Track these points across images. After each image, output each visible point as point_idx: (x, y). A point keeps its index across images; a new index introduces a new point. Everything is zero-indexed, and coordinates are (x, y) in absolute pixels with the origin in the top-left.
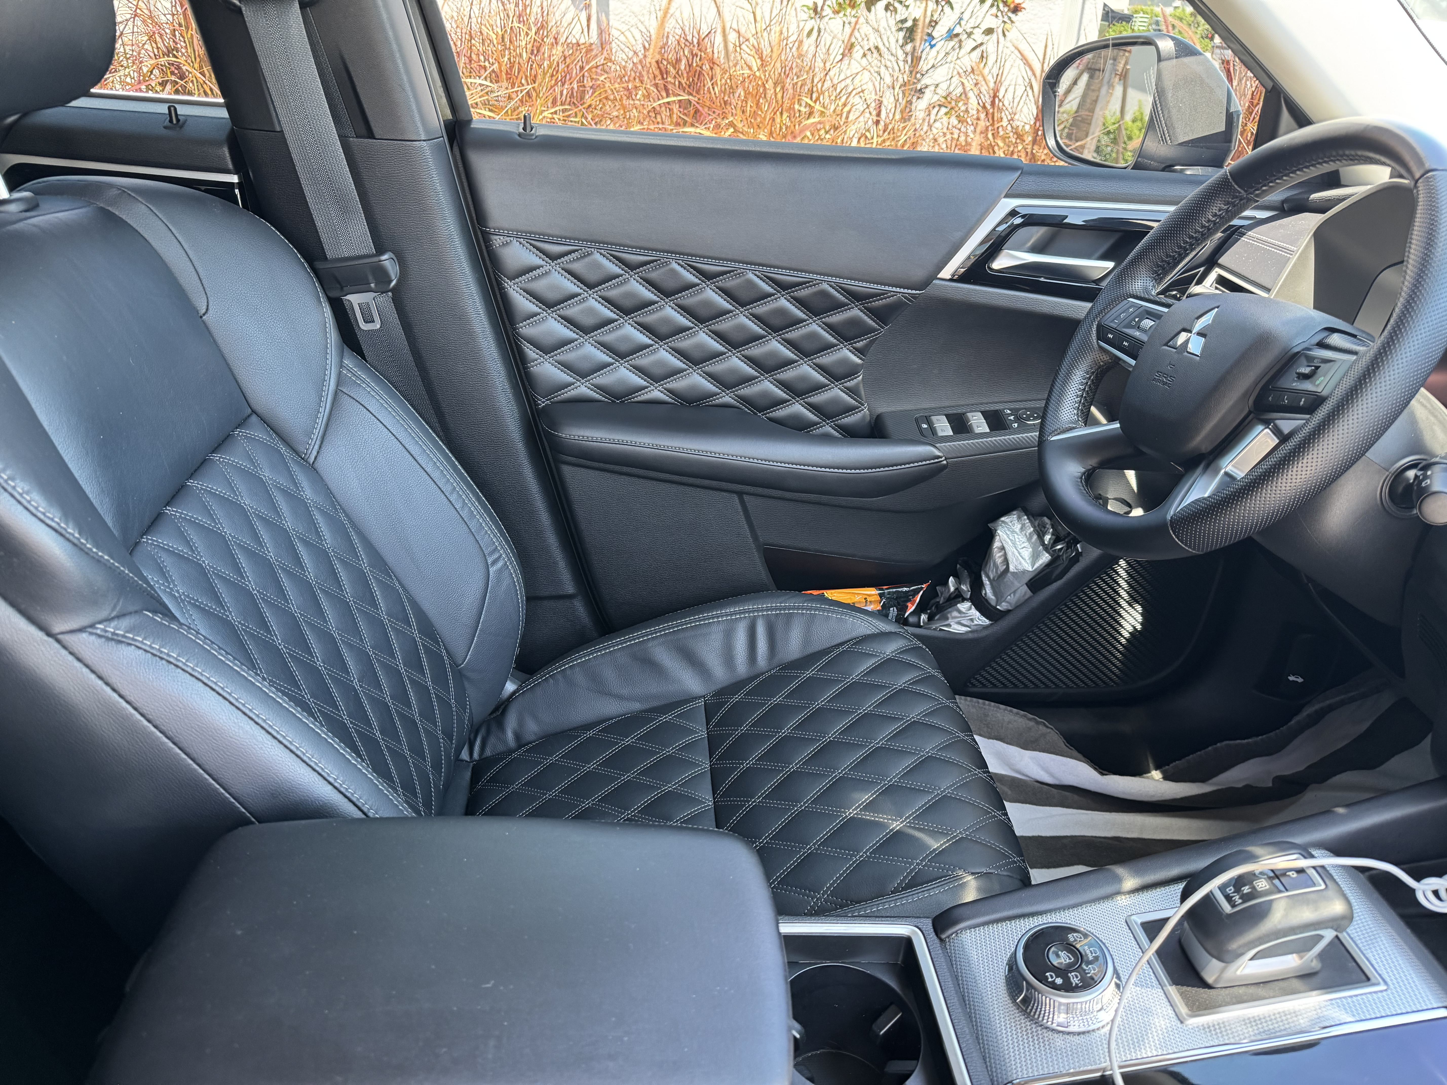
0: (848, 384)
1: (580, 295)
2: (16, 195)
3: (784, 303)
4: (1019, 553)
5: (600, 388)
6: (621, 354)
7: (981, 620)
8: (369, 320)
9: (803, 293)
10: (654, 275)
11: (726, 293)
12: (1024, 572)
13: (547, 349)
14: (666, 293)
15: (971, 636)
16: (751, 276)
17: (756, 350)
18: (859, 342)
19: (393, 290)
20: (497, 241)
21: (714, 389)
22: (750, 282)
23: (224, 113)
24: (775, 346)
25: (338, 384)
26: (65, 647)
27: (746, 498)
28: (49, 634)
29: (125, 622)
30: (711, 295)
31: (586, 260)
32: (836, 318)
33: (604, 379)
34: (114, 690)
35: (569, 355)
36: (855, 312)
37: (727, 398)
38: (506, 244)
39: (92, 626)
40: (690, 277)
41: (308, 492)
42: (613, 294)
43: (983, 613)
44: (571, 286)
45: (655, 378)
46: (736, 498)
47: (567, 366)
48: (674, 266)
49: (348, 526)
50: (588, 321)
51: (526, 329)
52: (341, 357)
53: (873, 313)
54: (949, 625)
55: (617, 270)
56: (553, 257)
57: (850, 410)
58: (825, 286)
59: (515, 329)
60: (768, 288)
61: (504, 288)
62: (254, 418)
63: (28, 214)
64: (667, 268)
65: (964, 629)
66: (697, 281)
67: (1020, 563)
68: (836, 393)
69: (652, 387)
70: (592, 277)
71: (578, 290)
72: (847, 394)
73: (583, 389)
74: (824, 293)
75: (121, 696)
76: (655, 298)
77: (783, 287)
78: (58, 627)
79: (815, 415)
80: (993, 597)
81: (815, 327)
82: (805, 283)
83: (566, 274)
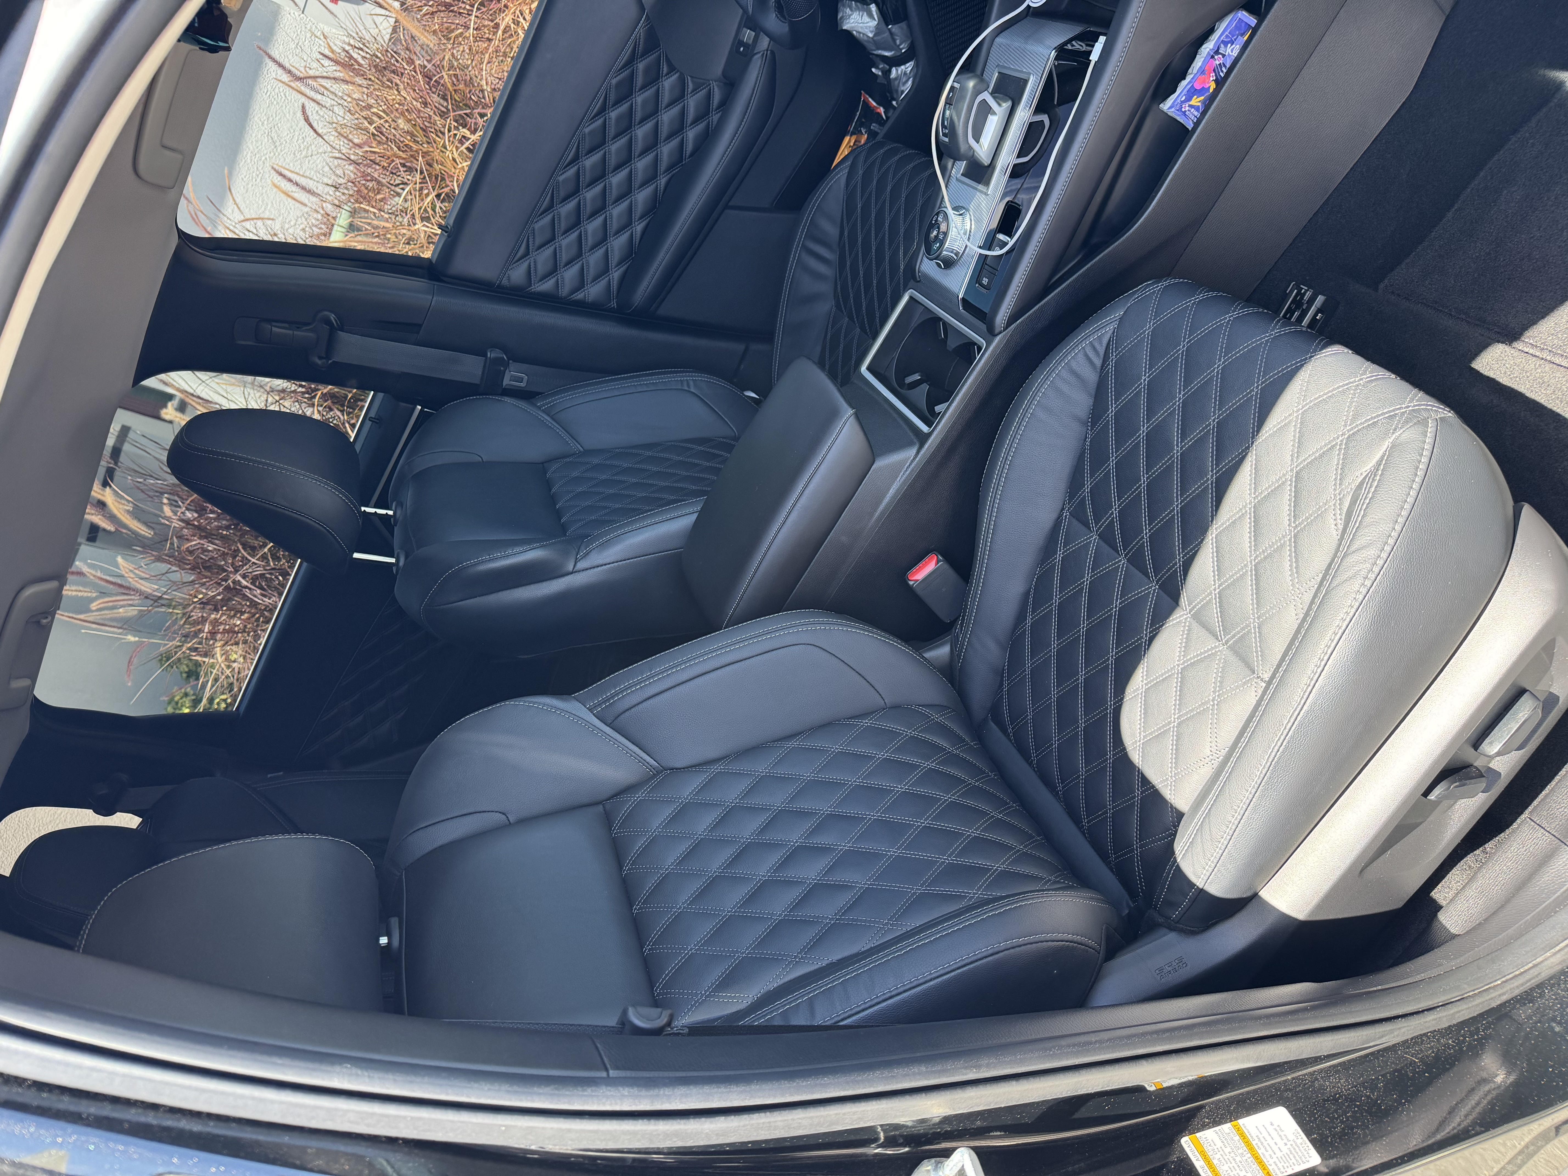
0: (690, 90)
1: (556, 248)
2: (394, 508)
3: (614, 115)
4: (864, 23)
5: (619, 263)
6: (603, 240)
7: (909, 67)
8: (521, 380)
9: (612, 97)
10: (562, 194)
11: (591, 151)
12: (877, 27)
13: (581, 284)
14: (576, 191)
15: (917, 80)
16: (587, 130)
17: (639, 146)
18: (663, 71)
19: (509, 359)
20: (505, 282)
21: (653, 186)
22: (590, 132)
23: (380, 395)
24: (641, 132)
25: (548, 415)
26: (579, 571)
27: (730, 204)
28: (572, 573)
29: (582, 547)
30: (590, 162)
31: (536, 233)
32: (639, 81)
33: (615, 258)
34: (605, 565)
35: (591, 272)
36: (641, 66)
37: (663, 181)
38: (509, 278)
39: (576, 559)
40: (571, 172)
41: (596, 460)
42: (563, 225)
43: (904, 63)
44: (548, 252)
45: (627, 224)
46: (727, 211)
47: (596, 278)
48: (561, 178)
49: (623, 450)
50: (574, 251)
51: (564, 292)
52: (534, 405)
53: (646, 52)
54: (903, 92)
55: (550, 217)
56: (527, 253)
57: (709, 96)
58: (614, 81)
59: (562, 299)
60: (599, 122)
61: (535, 292)
62: (545, 464)
63: (404, 506)
64: (561, 184)
65: (910, 83)
66: (576, 167)
67: (870, 27)
68: (692, 103)
69: (634, 229)
70: (547, 235)
71: (553, 247)
72: (696, 93)
73: (616, 275)
74: (619, 84)
75: (609, 564)
76: (577, 200)
77: (603, 110)
78: (570, 568)
79: (702, 122)
80: (893, 52)
81: (639, 99)
82: (606, 94)
83: (540, 251)
